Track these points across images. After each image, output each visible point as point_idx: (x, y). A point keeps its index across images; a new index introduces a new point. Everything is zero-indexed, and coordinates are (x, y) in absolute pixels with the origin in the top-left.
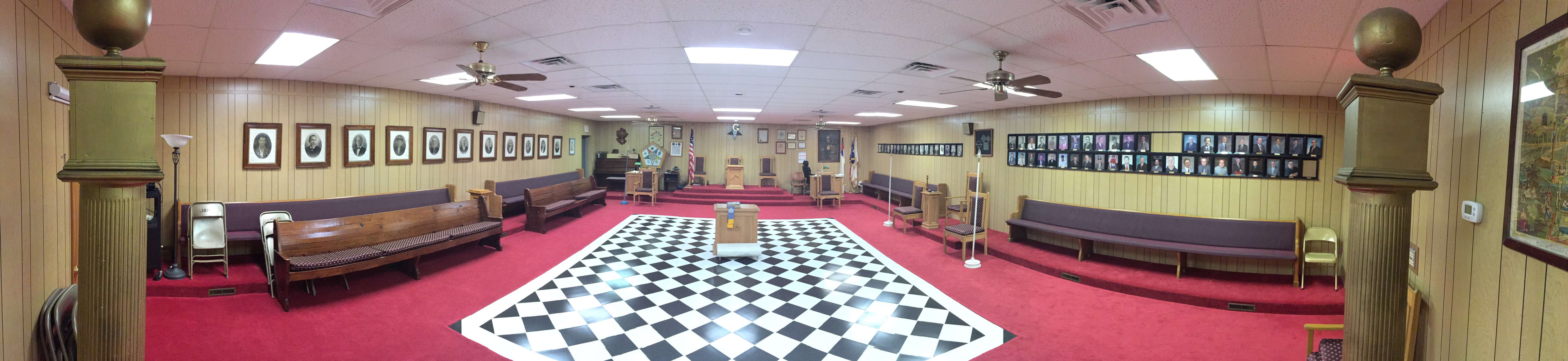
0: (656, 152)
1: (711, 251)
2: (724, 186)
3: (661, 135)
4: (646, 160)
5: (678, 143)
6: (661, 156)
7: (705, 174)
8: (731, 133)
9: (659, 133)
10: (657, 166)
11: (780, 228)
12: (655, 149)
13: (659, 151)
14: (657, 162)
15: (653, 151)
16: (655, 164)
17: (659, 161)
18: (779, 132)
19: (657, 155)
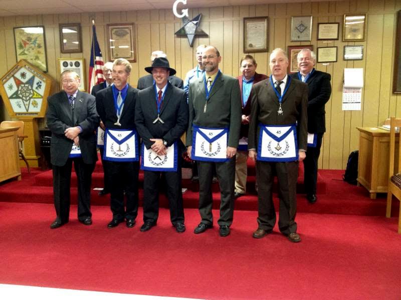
0: (31, 82)
3: (39, 47)
4: (13, 102)
5: (74, 62)
6: (42, 91)
8: (181, 34)
9: (35, 41)
10: (36, 113)
12: (29, 75)
13: (37, 80)
15: (24, 81)
16: (32, 109)
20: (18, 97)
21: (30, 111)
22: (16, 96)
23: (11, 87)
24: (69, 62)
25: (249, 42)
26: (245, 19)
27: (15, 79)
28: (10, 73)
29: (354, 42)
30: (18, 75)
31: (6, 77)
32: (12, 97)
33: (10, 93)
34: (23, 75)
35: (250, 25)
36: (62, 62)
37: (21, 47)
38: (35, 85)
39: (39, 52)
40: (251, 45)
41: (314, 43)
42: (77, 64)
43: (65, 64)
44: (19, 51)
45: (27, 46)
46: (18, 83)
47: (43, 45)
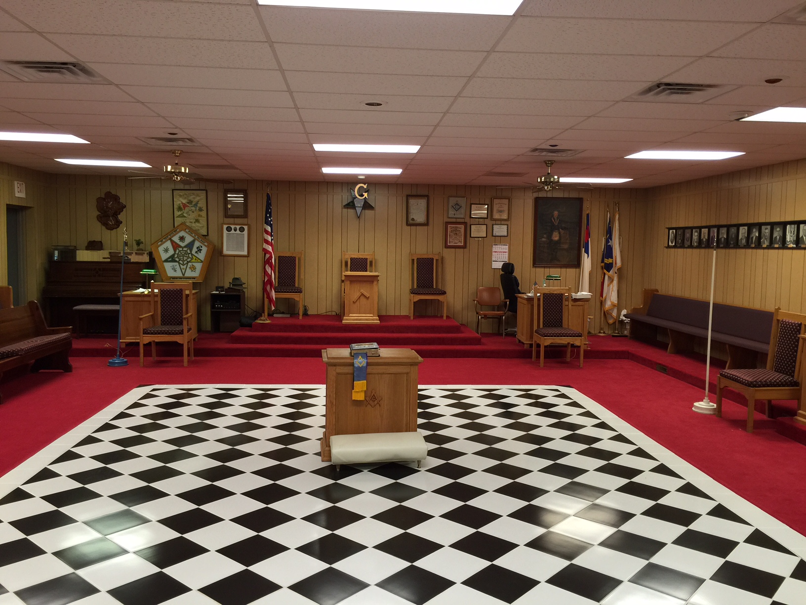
0: (190, 246)
1: (318, 454)
2: (339, 317)
3: (200, 210)
4: (168, 266)
5: (238, 227)
6: (202, 256)
7: (299, 291)
8: (351, 205)
9: (196, 205)
10: (194, 278)
11: (459, 401)
12: (189, 239)
13: (197, 244)
14: (193, 269)
15: (182, 244)
16: (189, 273)
17: (199, 266)
18: (453, 201)
19: (193, 252)
20: (174, 261)
21: (186, 275)
22: (172, 259)
23: (166, 250)
24: (233, 227)
25: (411, 217)
26: (408, 196)
27: (173, 242)
28: (167, 236)
29: (500, 222)
30: (176, 239)
31: (162, 240)
32: (166, 261)
33: (164, 256)
34: (182, 239)
35: (412, 201)
36: (225, 227)
37: (180, 209)
38: (195, 250)
39: (200, 216)
40: (413, 219)
41: (467, 220)
42: (242, 230)
43: (229, 229)
44: (177, 213)
45: (187, 209)
46: (175, 246)
47: (204, 208)
